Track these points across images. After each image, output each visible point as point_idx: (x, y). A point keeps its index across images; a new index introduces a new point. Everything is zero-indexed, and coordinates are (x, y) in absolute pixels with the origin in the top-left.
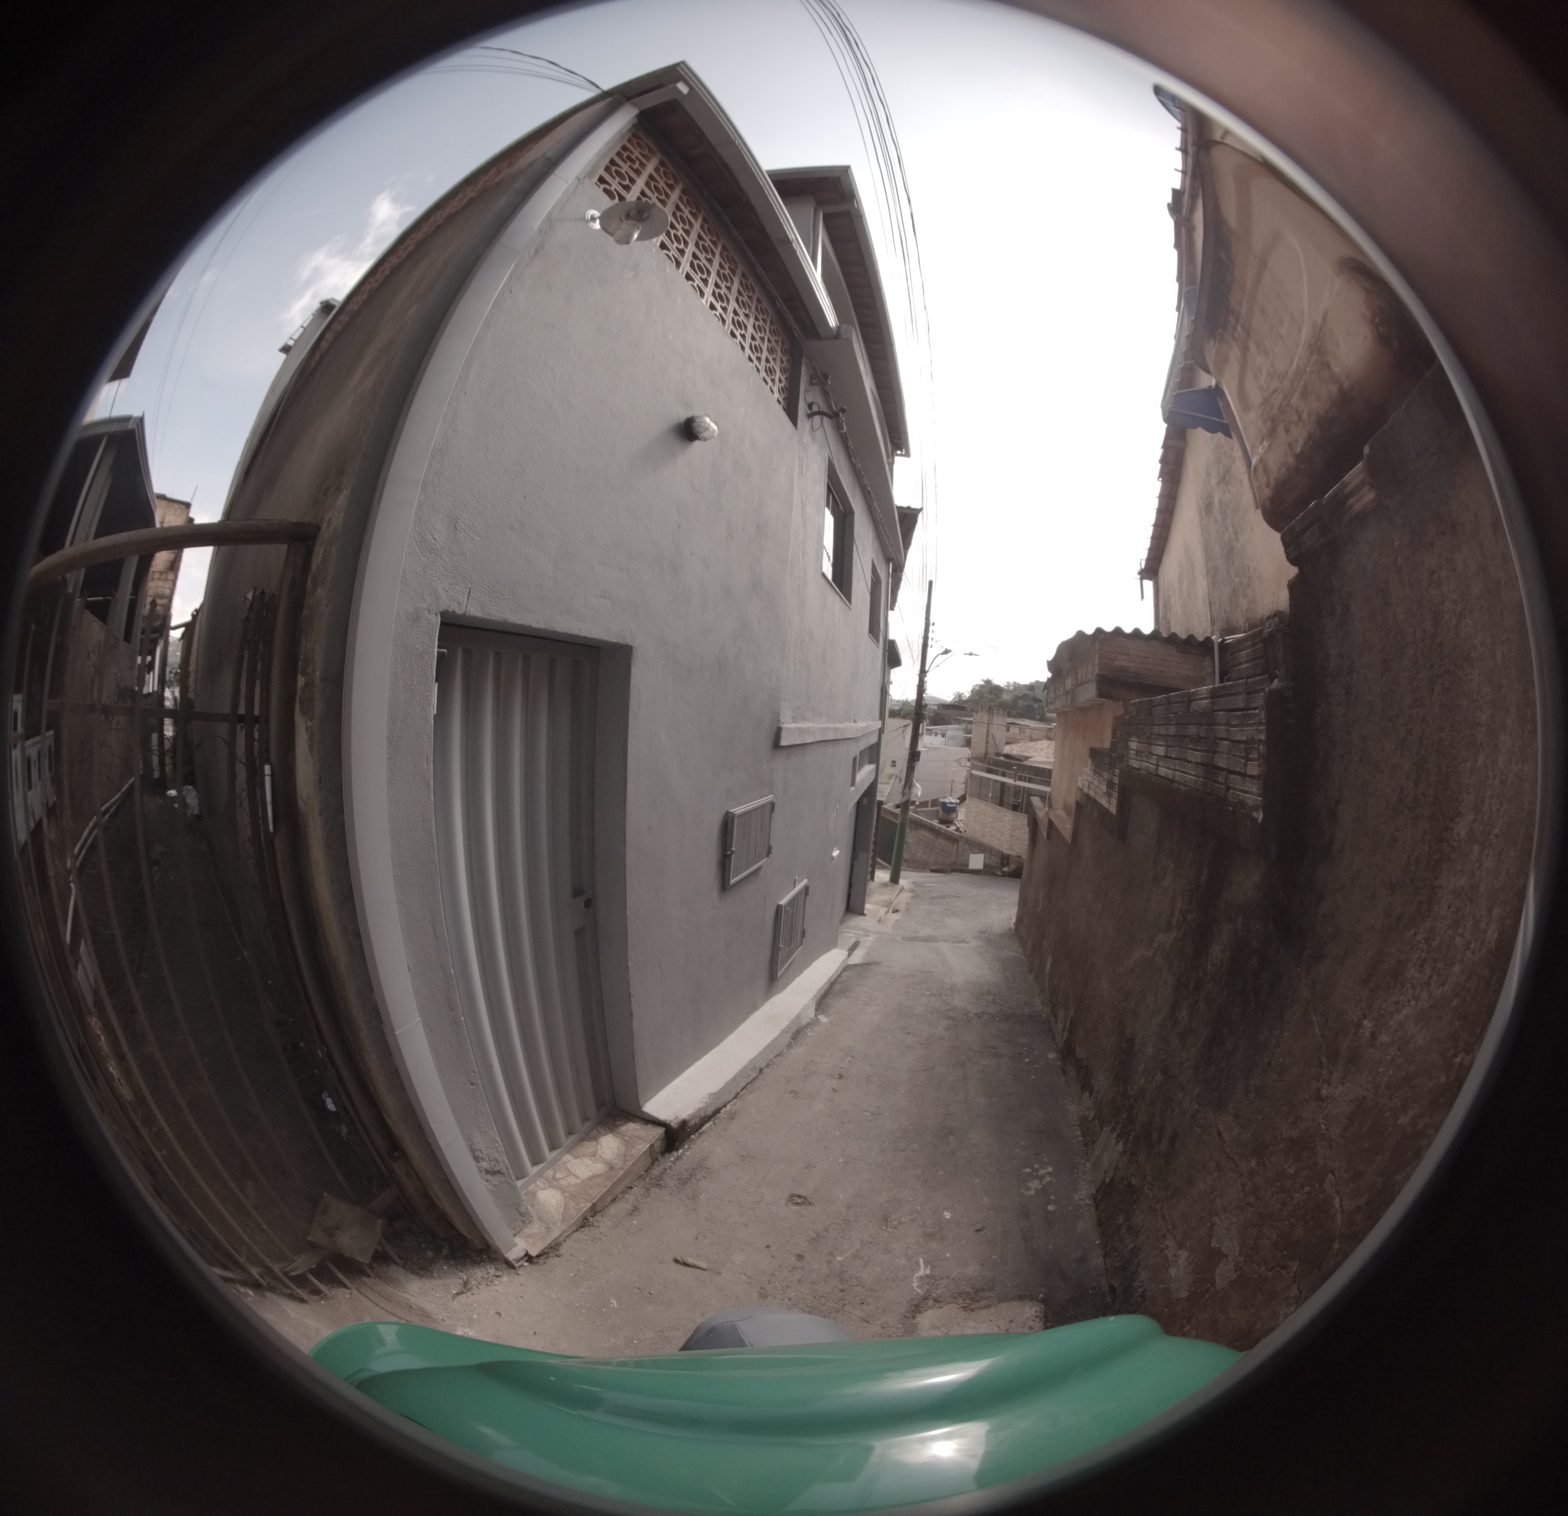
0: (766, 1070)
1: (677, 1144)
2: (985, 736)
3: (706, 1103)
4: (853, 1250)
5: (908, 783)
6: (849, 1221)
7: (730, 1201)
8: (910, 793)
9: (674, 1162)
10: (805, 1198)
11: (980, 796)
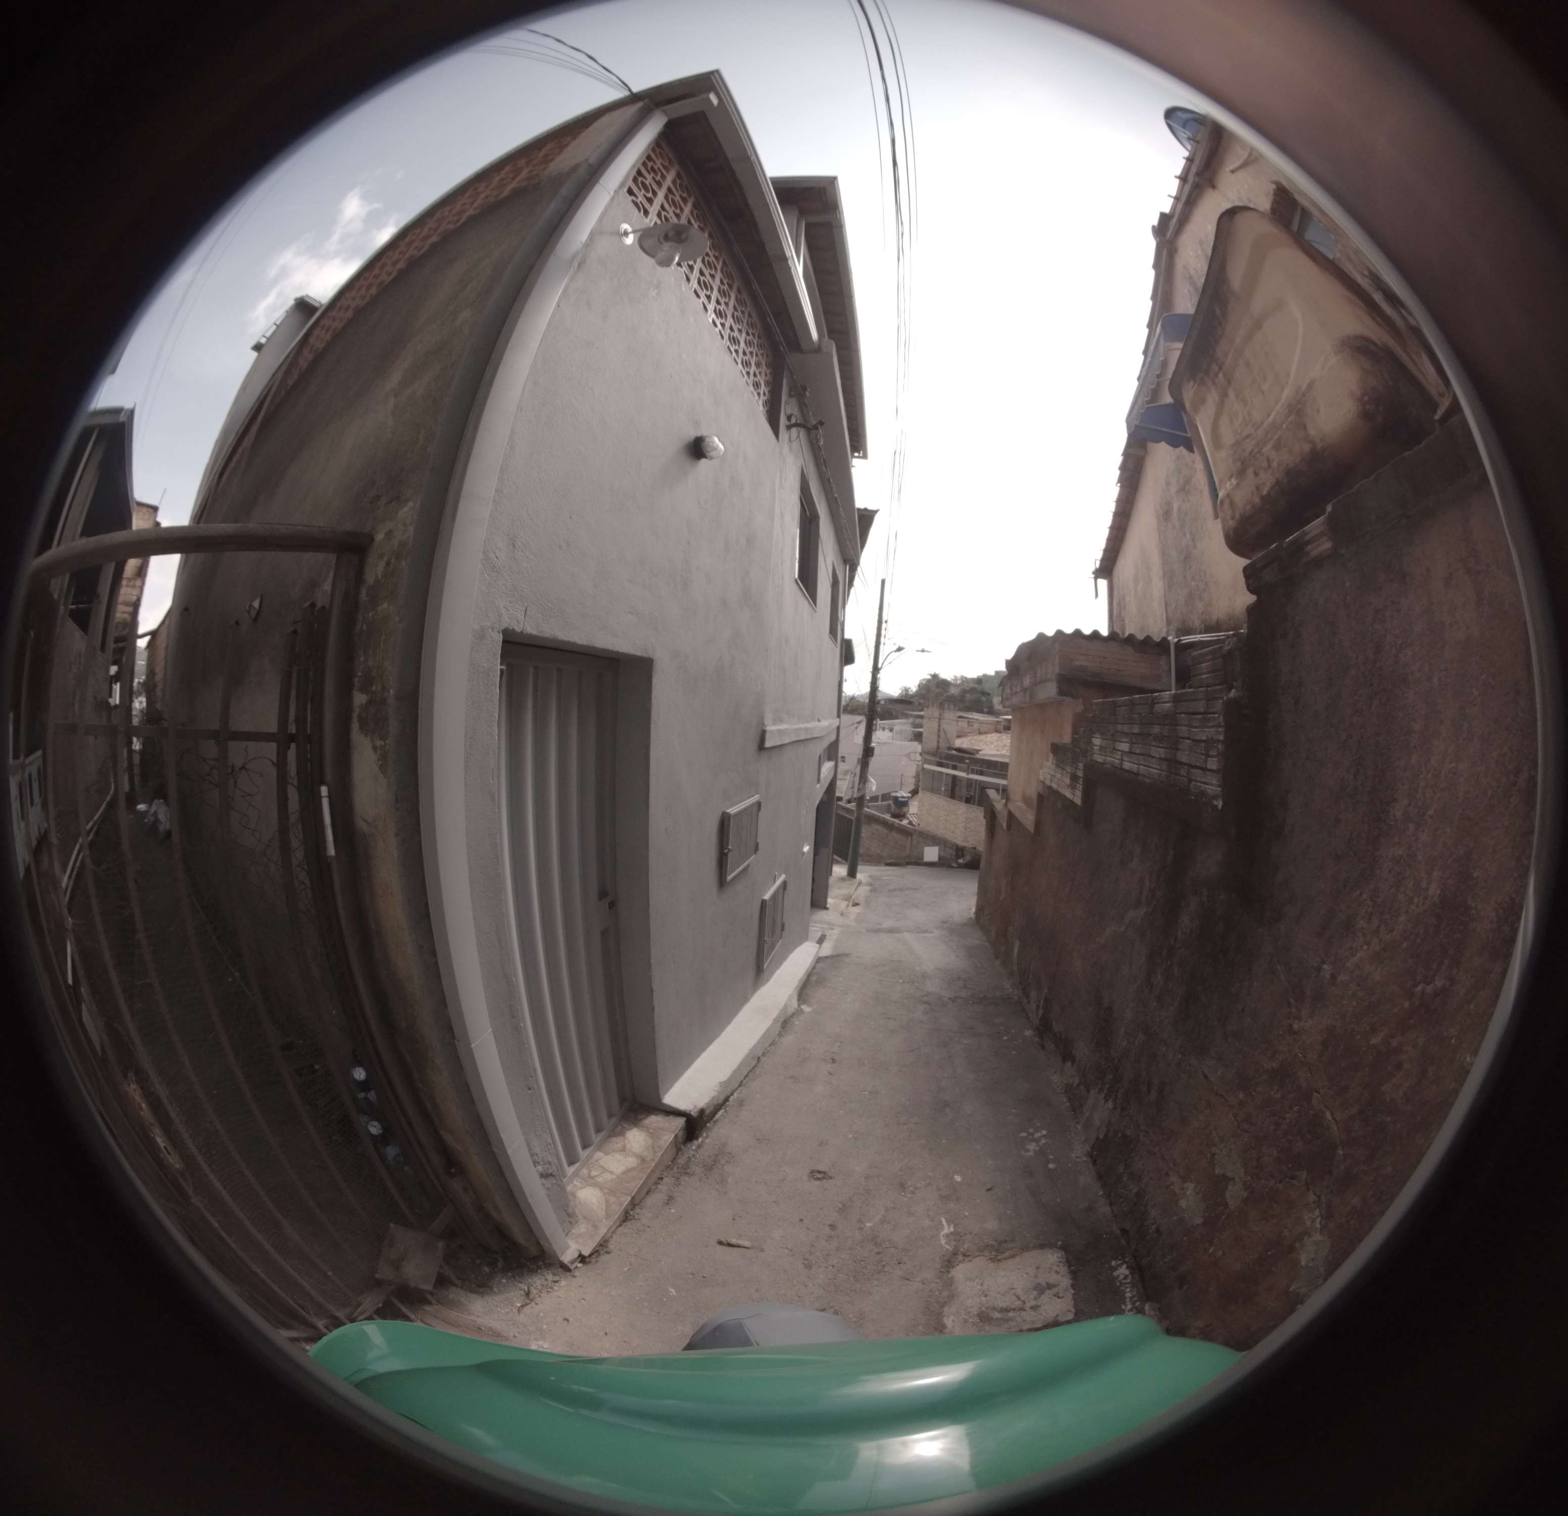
0: (763, 1059)
1: (697, 1132)
2: (936, 731)
3: (718, 1091)
4: (879, 1216)
5: (863, 779)
6: (869, 1190)
7: (756, 1182)
8: (864, 788)
9: (696, 1151)
10: (825, 1173)
11: (934, 790)
